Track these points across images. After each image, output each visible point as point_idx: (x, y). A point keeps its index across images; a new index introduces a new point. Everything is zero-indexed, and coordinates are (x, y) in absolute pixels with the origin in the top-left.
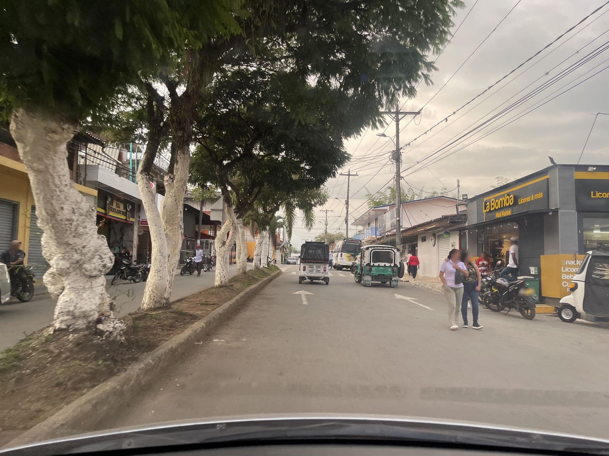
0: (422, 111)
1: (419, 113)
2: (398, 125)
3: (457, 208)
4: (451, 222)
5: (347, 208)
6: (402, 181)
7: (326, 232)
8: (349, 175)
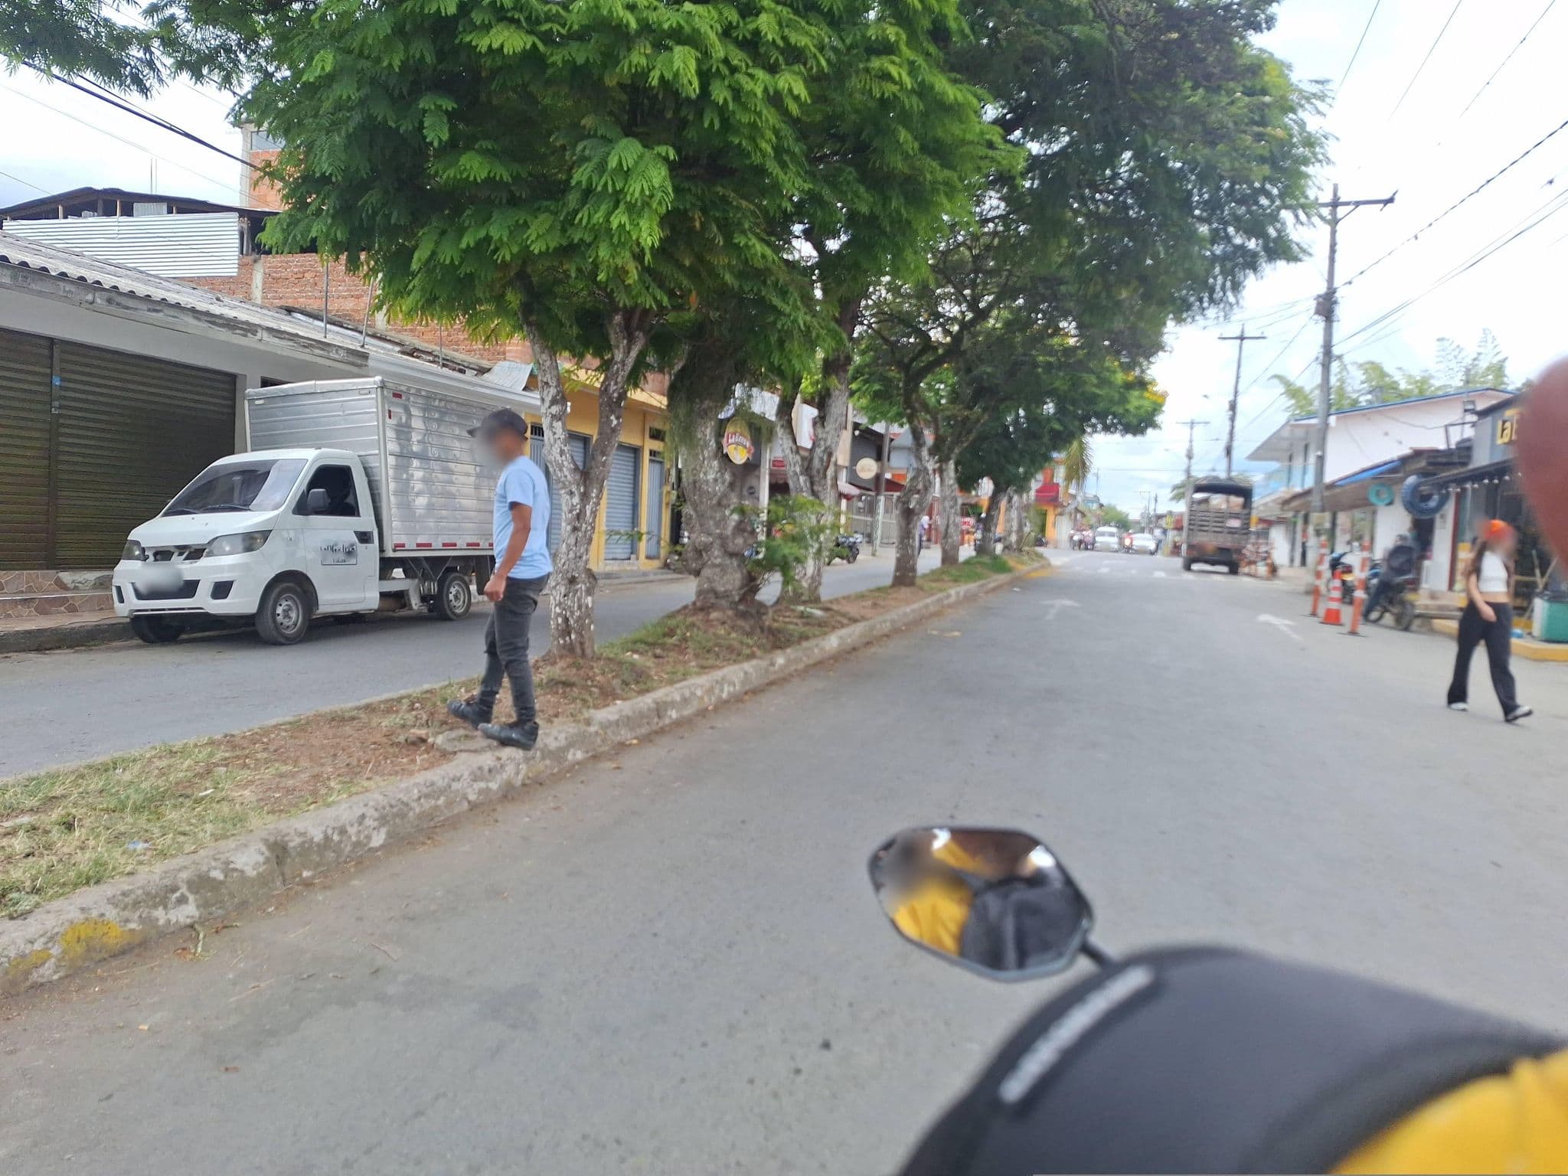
0: (1396, 197)
1: (1391, 200)
2: (1333, 233)
3: (1447, 431)
4: (1430, 464)
5: (1233, 419)
6: (1335, 366)
7: (1189, 476)
8: (1242, 338)
